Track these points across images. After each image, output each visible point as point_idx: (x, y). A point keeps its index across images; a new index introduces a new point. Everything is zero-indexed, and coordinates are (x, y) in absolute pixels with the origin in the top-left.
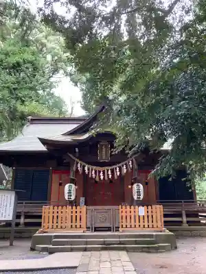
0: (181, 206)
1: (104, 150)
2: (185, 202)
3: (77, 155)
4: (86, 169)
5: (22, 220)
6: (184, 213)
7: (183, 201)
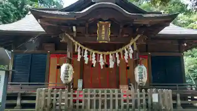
0: (176, 89)
1: (103, 29)
2: (179, 85)
3: (75, 35)
5: (18, 102)
6: (178, 95)
7: (177, 84)
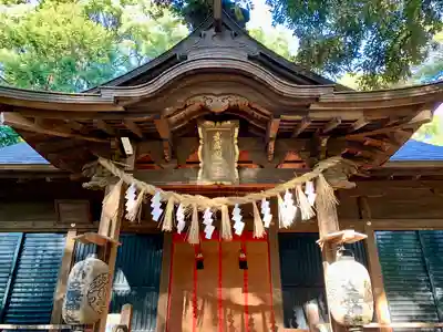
4: (156, 203)
